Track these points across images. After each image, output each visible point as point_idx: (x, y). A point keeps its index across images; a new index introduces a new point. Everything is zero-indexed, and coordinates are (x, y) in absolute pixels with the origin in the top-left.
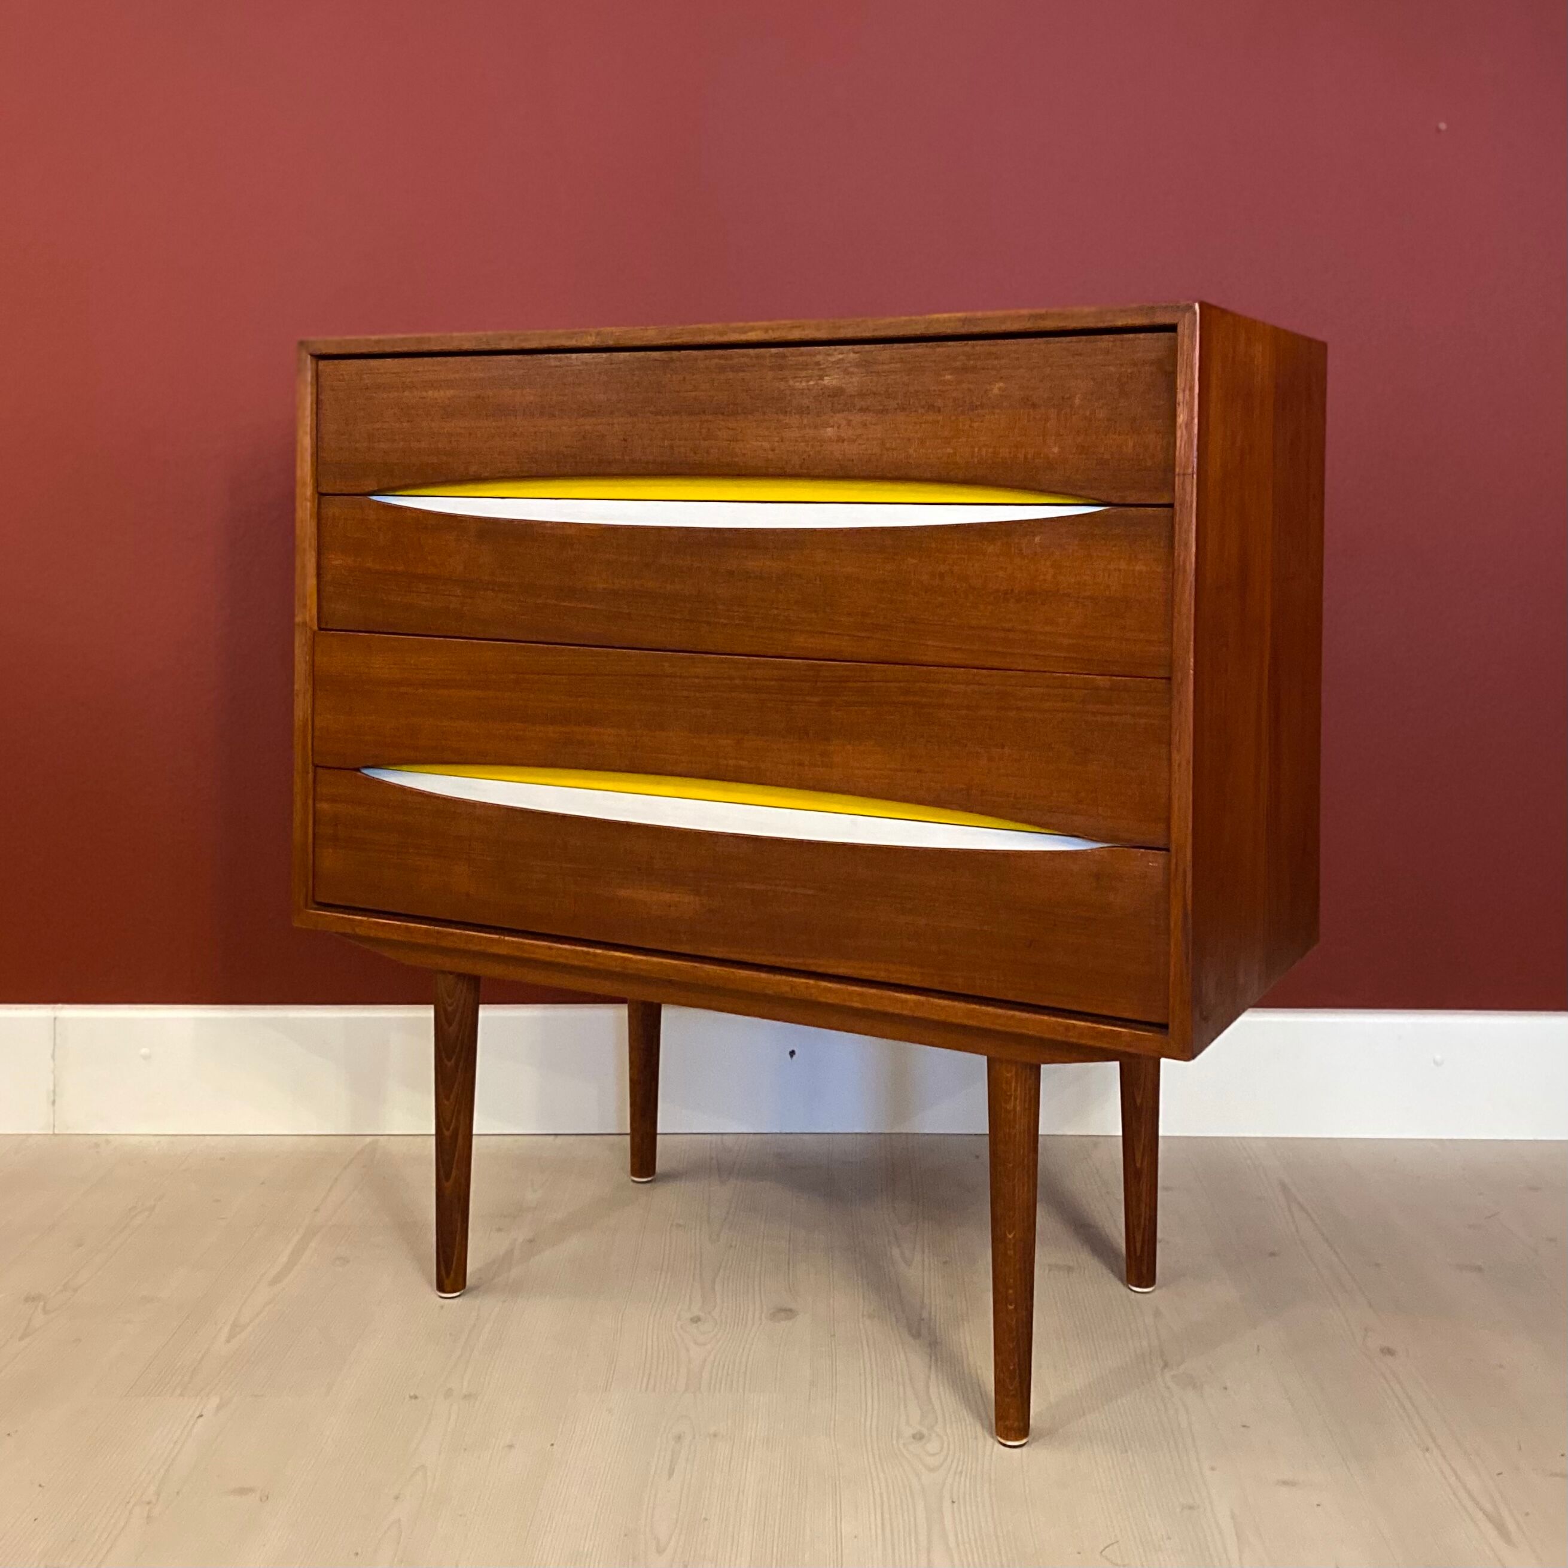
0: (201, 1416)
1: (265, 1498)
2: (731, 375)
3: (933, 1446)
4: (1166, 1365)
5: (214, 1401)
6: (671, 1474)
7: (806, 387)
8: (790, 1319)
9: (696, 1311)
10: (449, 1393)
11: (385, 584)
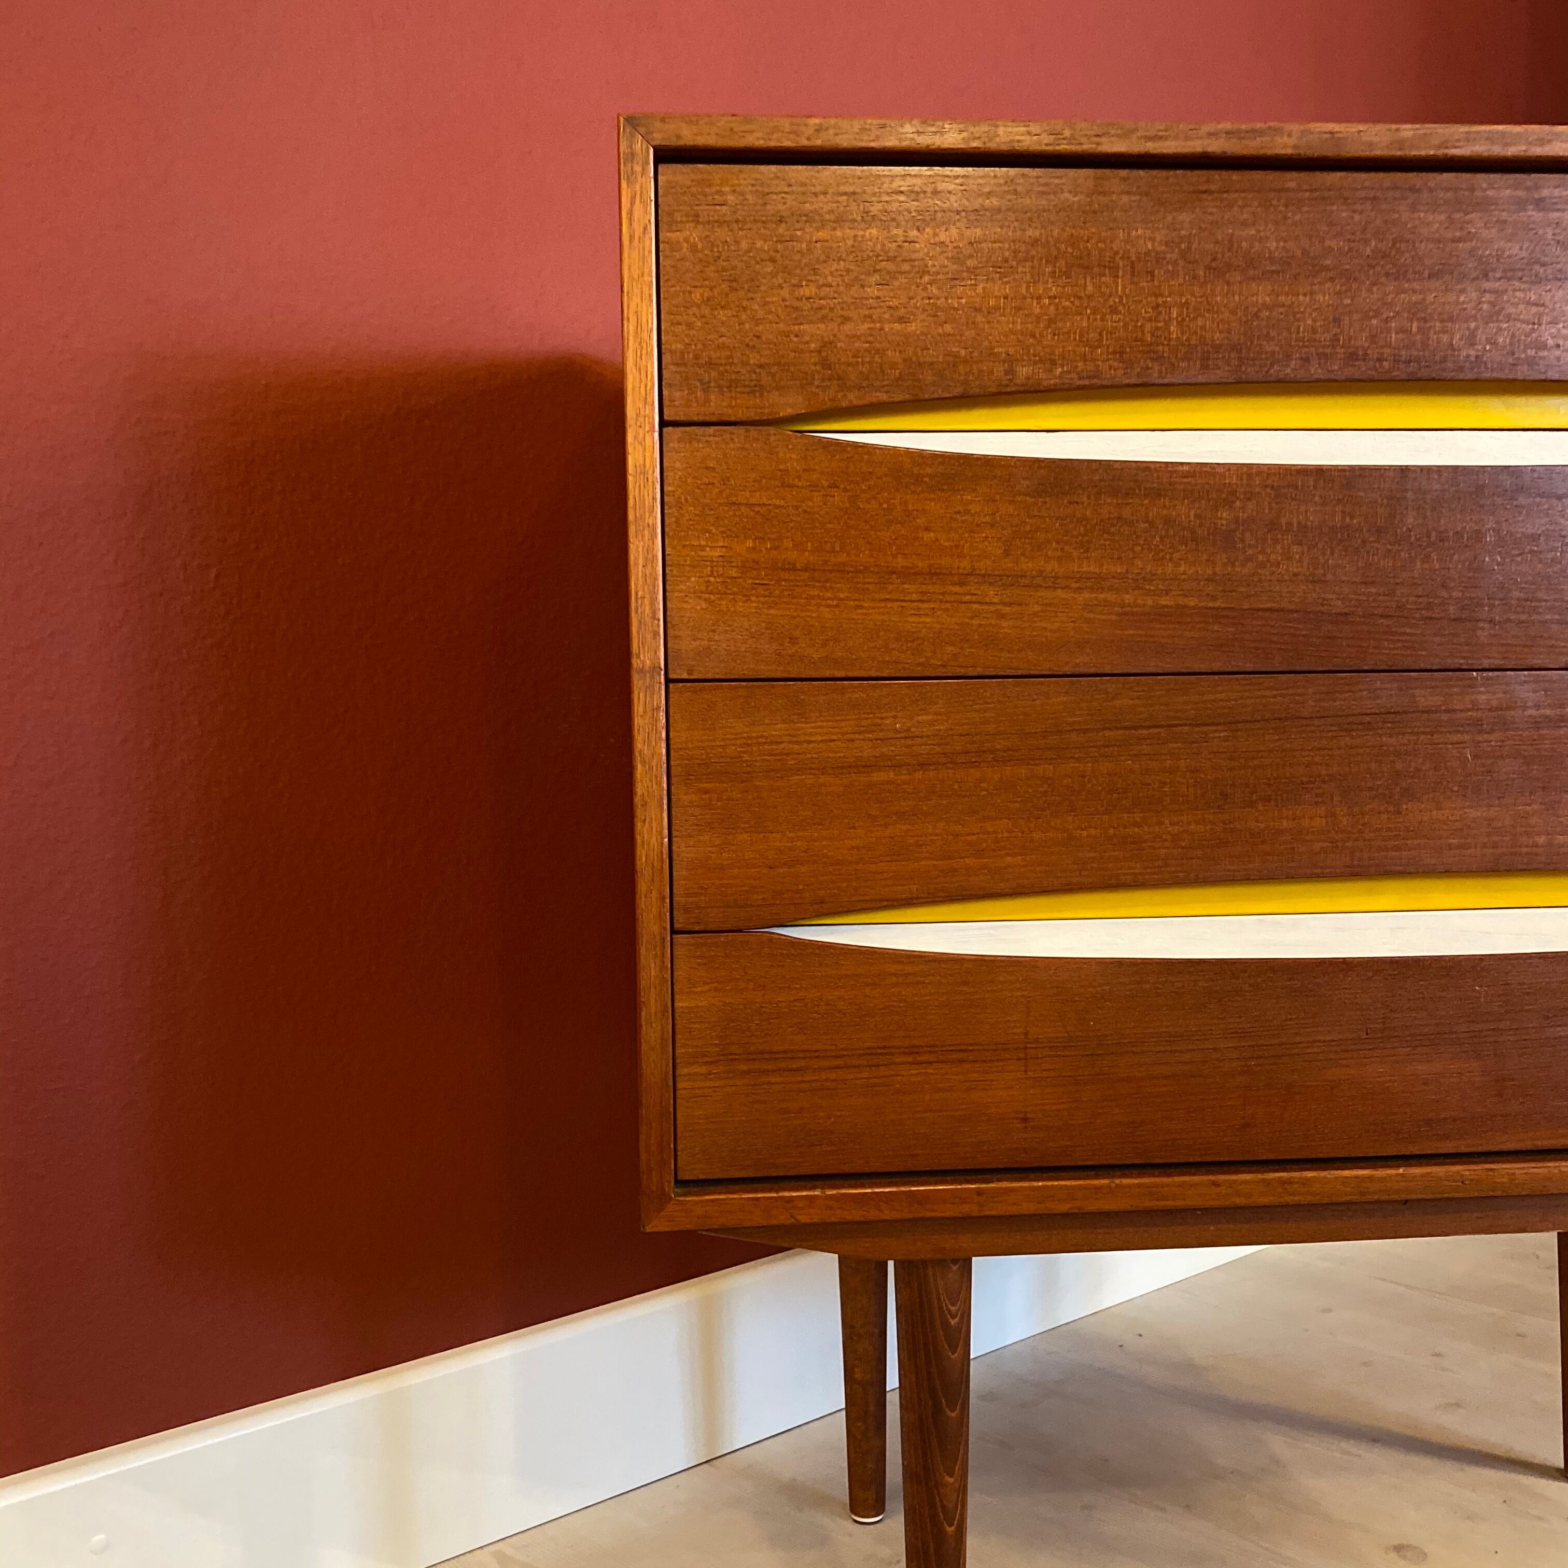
11: (827, 590)
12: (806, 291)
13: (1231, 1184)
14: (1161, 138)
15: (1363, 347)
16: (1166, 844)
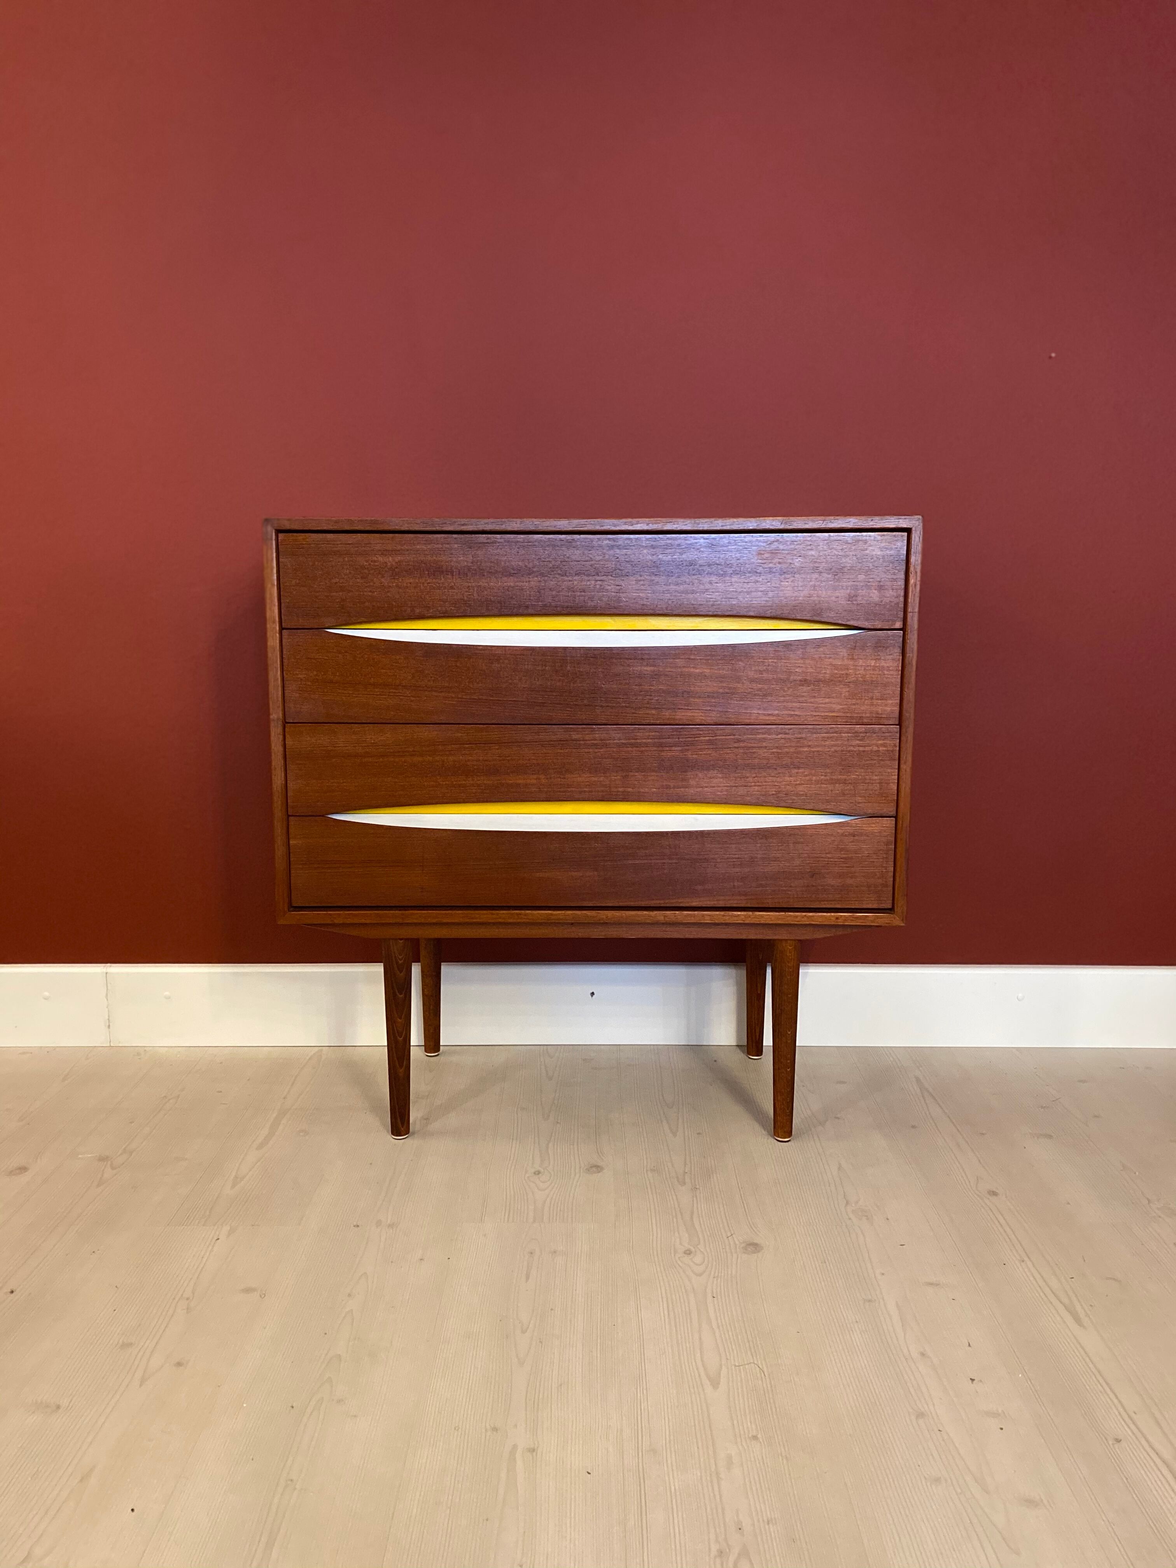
0: (218, 1239)
1: (263, 1296)
2: (618, 551)
3: (698, 1259)
4: (847, 1203)
5: (226, 1228)
6: (528, 1278)
7: (671, 560)
8: (599, 1172)
9: (537, 1167)
10: (379, 1223)
11: (345, 690)
12: (334, 581)
13: (498, 914)
14: (466, 524)
15: (549, 602)
16: (475, 788)
